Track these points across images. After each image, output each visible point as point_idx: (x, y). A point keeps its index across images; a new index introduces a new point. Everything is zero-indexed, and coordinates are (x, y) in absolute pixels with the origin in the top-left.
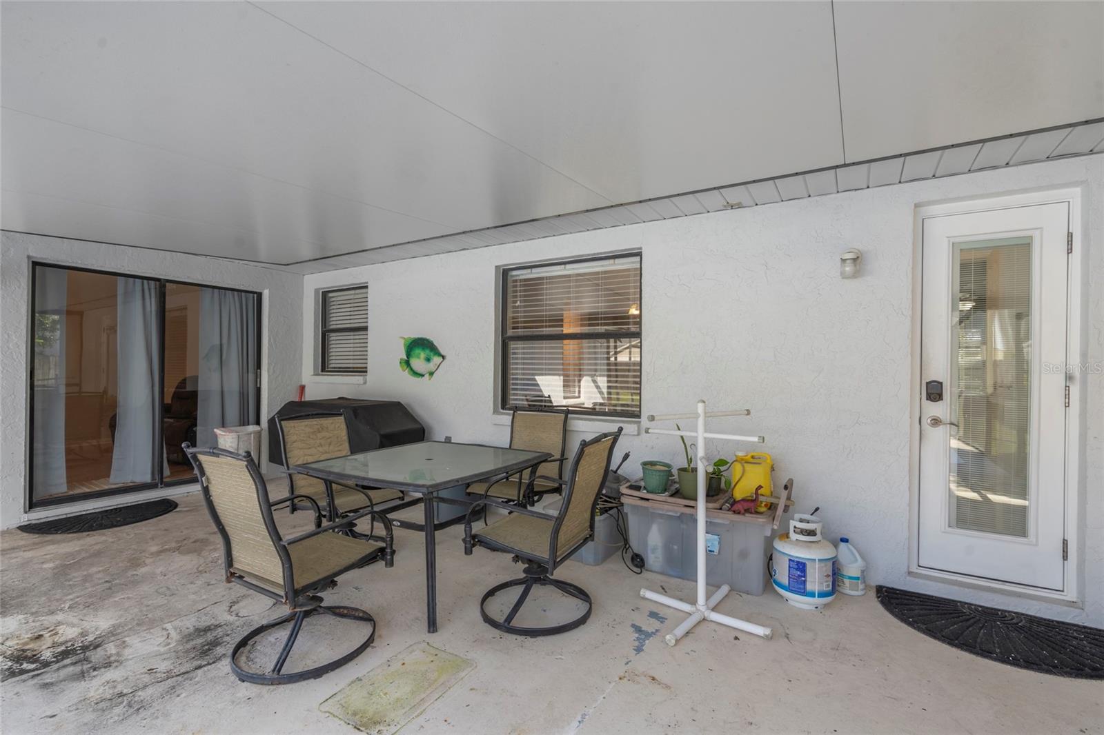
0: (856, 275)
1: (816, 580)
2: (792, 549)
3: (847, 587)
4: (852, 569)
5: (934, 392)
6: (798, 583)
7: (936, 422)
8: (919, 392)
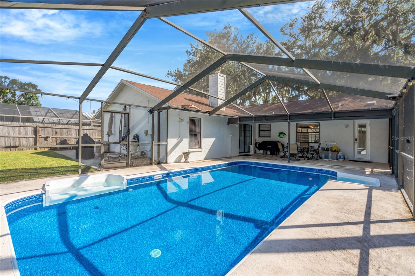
0: (347, 127)
1: (342, 157)
2: (340, 155)
3: (346, 160)
4: (346, 157)
5: (356, 140)
6: (340, 158)
7: (356, 143)
8: (354, 140)
